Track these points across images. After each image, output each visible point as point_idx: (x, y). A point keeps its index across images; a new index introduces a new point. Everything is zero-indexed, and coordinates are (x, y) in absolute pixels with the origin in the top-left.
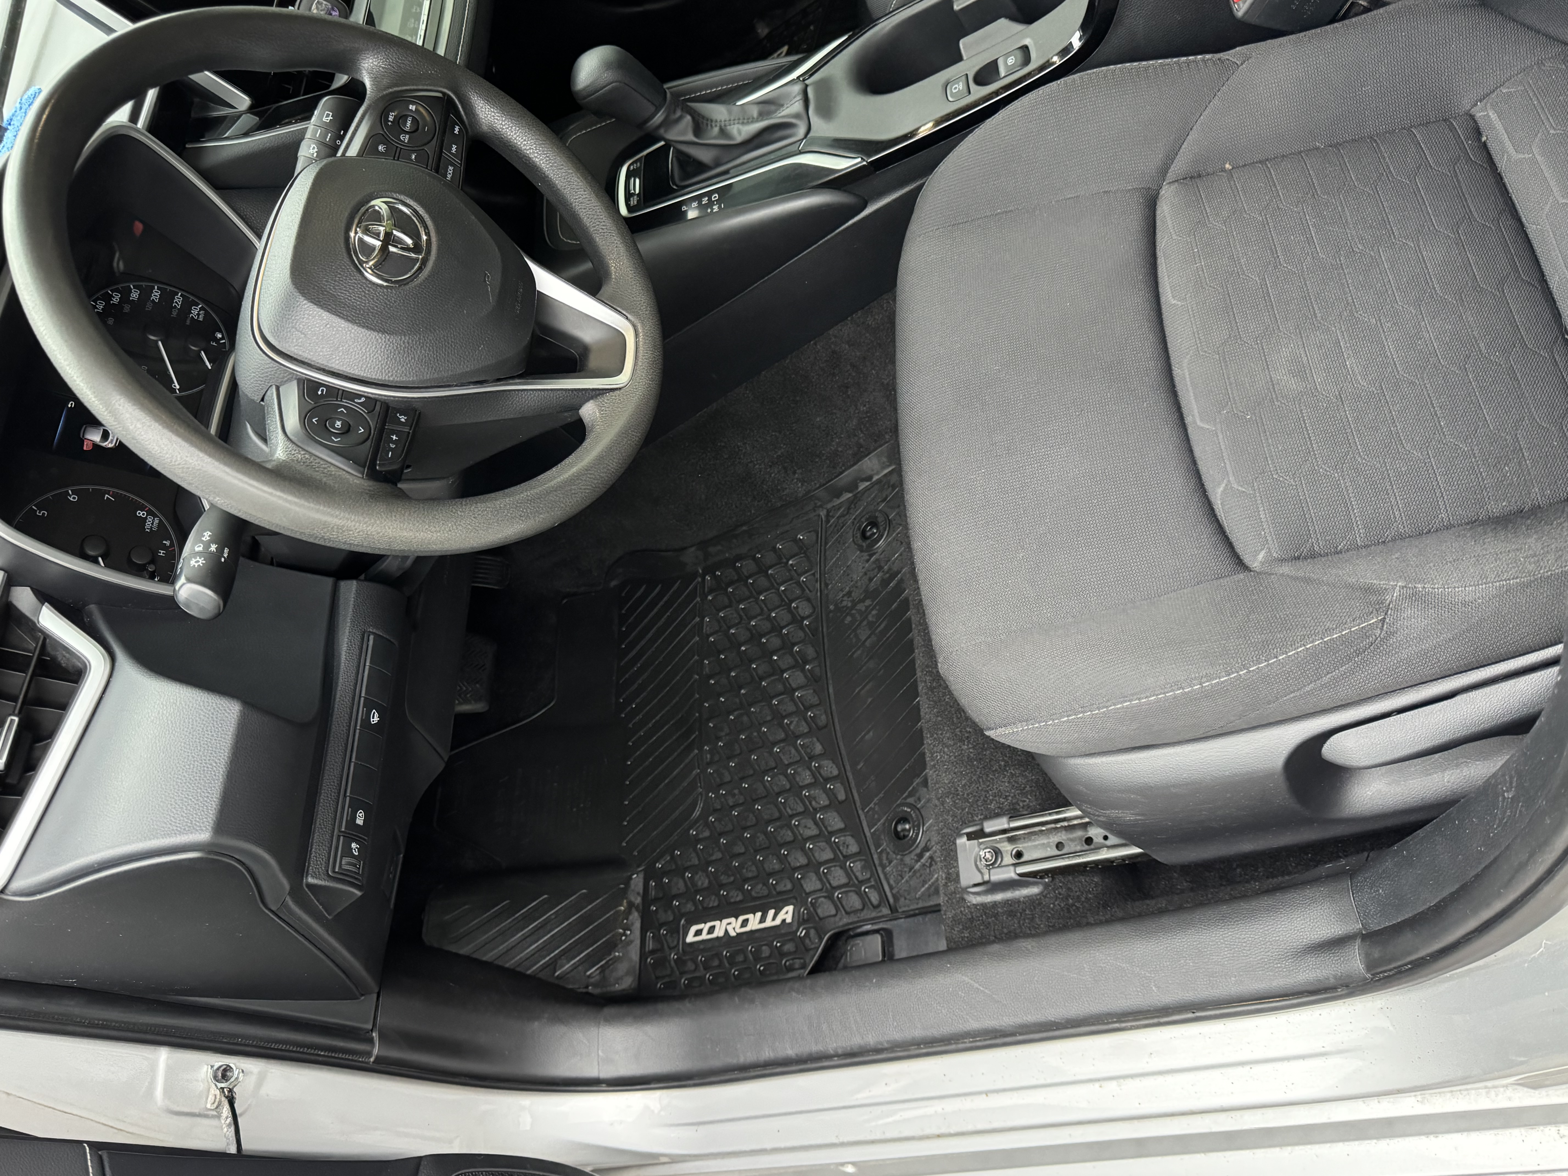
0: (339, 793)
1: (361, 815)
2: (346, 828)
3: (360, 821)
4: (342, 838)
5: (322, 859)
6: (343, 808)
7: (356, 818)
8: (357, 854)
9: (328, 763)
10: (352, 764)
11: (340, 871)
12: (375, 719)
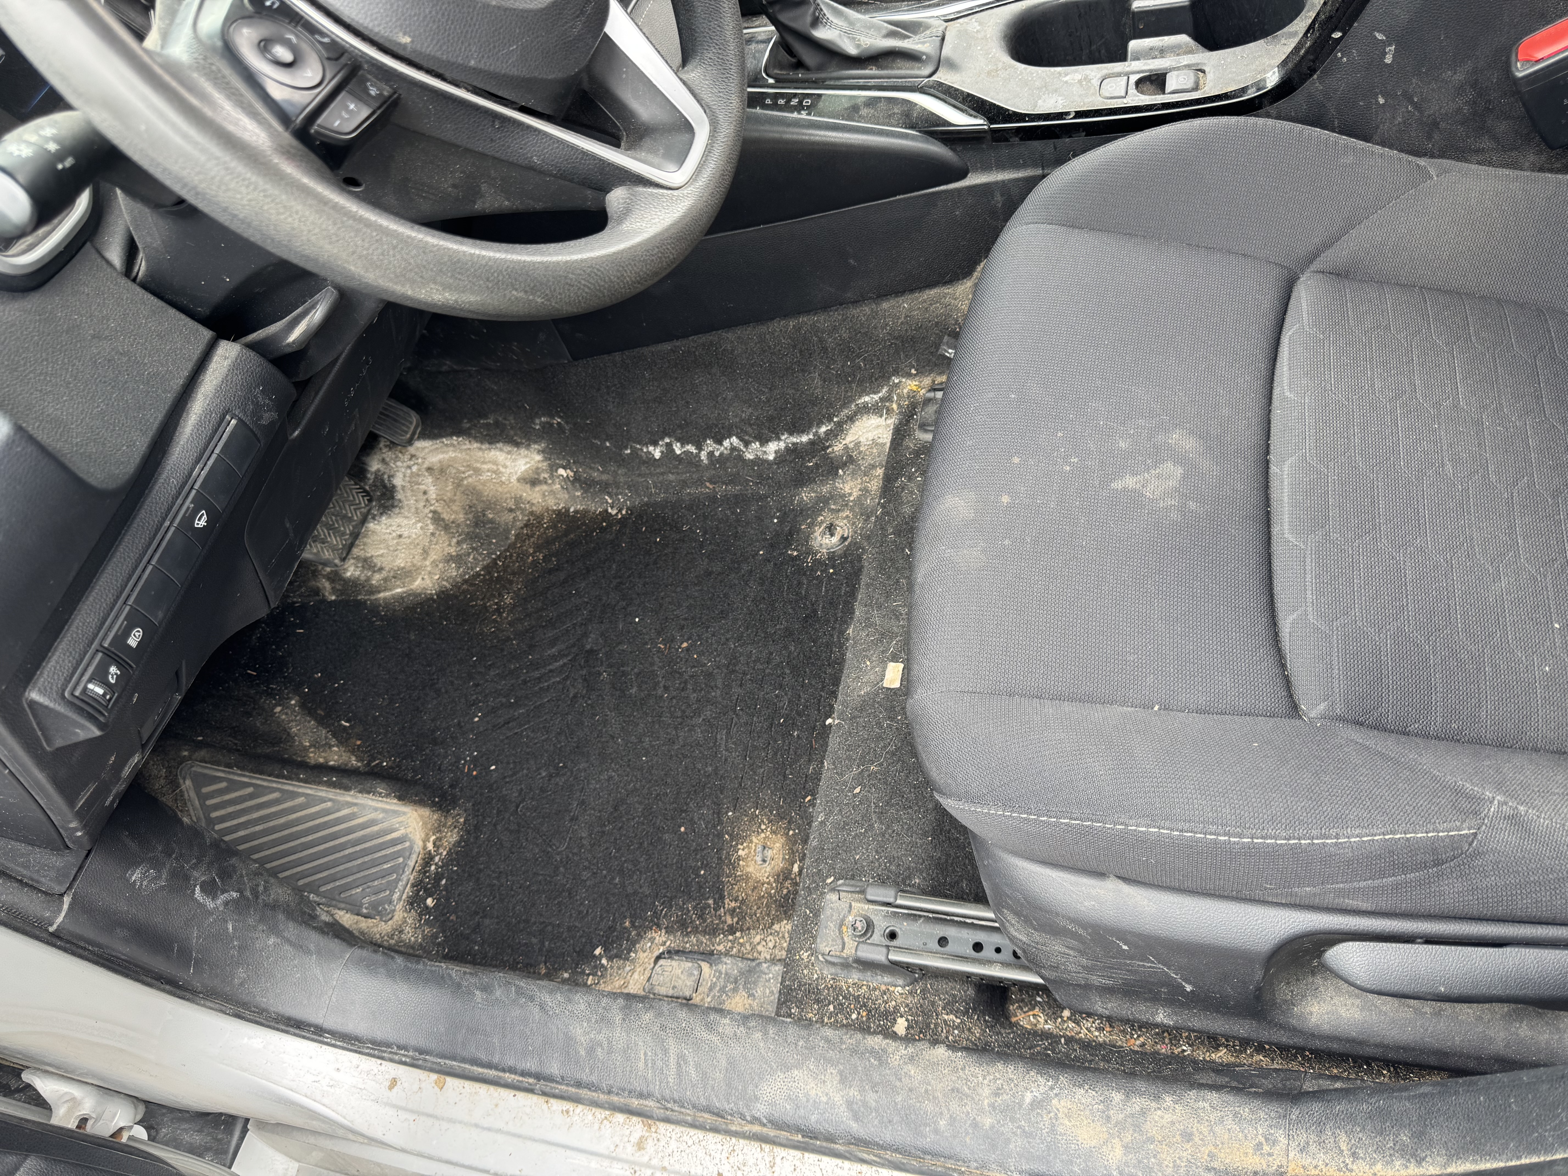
0: (118, 597)
1: (138, 634)
2: (110, 644)
3: (133, 642)
4: (100, 655)
5: (63, 673)
6: (117, 617)
7: (129, 635)
8: (113, 681)
9: (118, 553)
10: (150, 568)
11: (81, 697)
12: (201, 522)
